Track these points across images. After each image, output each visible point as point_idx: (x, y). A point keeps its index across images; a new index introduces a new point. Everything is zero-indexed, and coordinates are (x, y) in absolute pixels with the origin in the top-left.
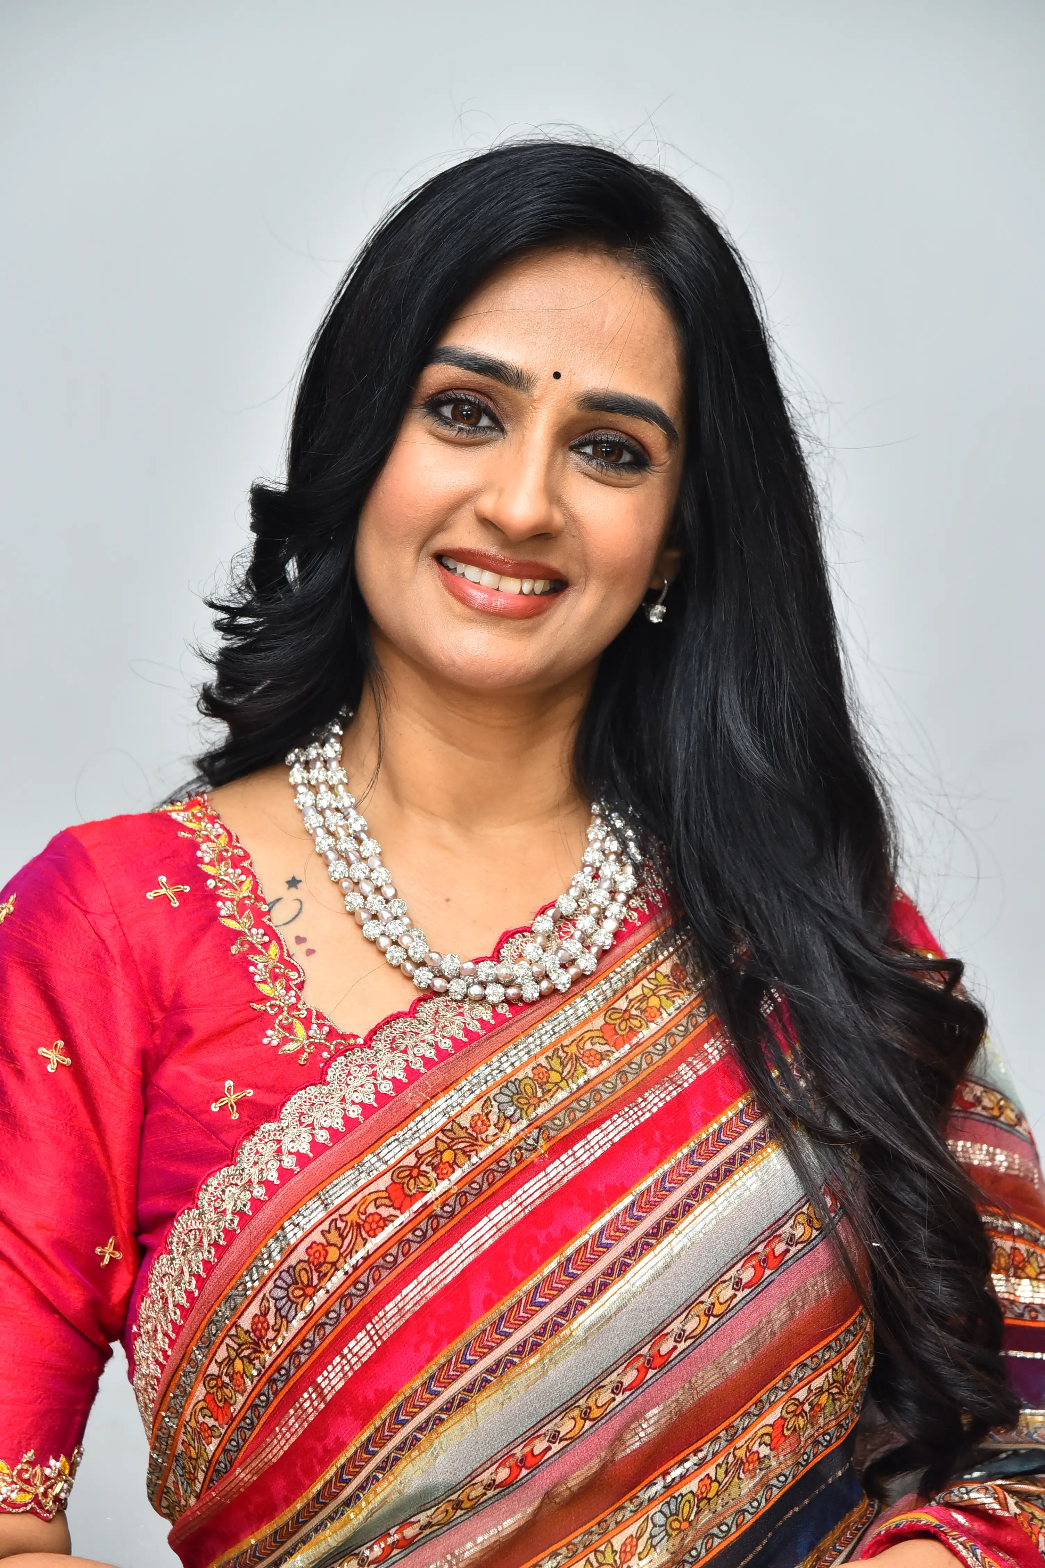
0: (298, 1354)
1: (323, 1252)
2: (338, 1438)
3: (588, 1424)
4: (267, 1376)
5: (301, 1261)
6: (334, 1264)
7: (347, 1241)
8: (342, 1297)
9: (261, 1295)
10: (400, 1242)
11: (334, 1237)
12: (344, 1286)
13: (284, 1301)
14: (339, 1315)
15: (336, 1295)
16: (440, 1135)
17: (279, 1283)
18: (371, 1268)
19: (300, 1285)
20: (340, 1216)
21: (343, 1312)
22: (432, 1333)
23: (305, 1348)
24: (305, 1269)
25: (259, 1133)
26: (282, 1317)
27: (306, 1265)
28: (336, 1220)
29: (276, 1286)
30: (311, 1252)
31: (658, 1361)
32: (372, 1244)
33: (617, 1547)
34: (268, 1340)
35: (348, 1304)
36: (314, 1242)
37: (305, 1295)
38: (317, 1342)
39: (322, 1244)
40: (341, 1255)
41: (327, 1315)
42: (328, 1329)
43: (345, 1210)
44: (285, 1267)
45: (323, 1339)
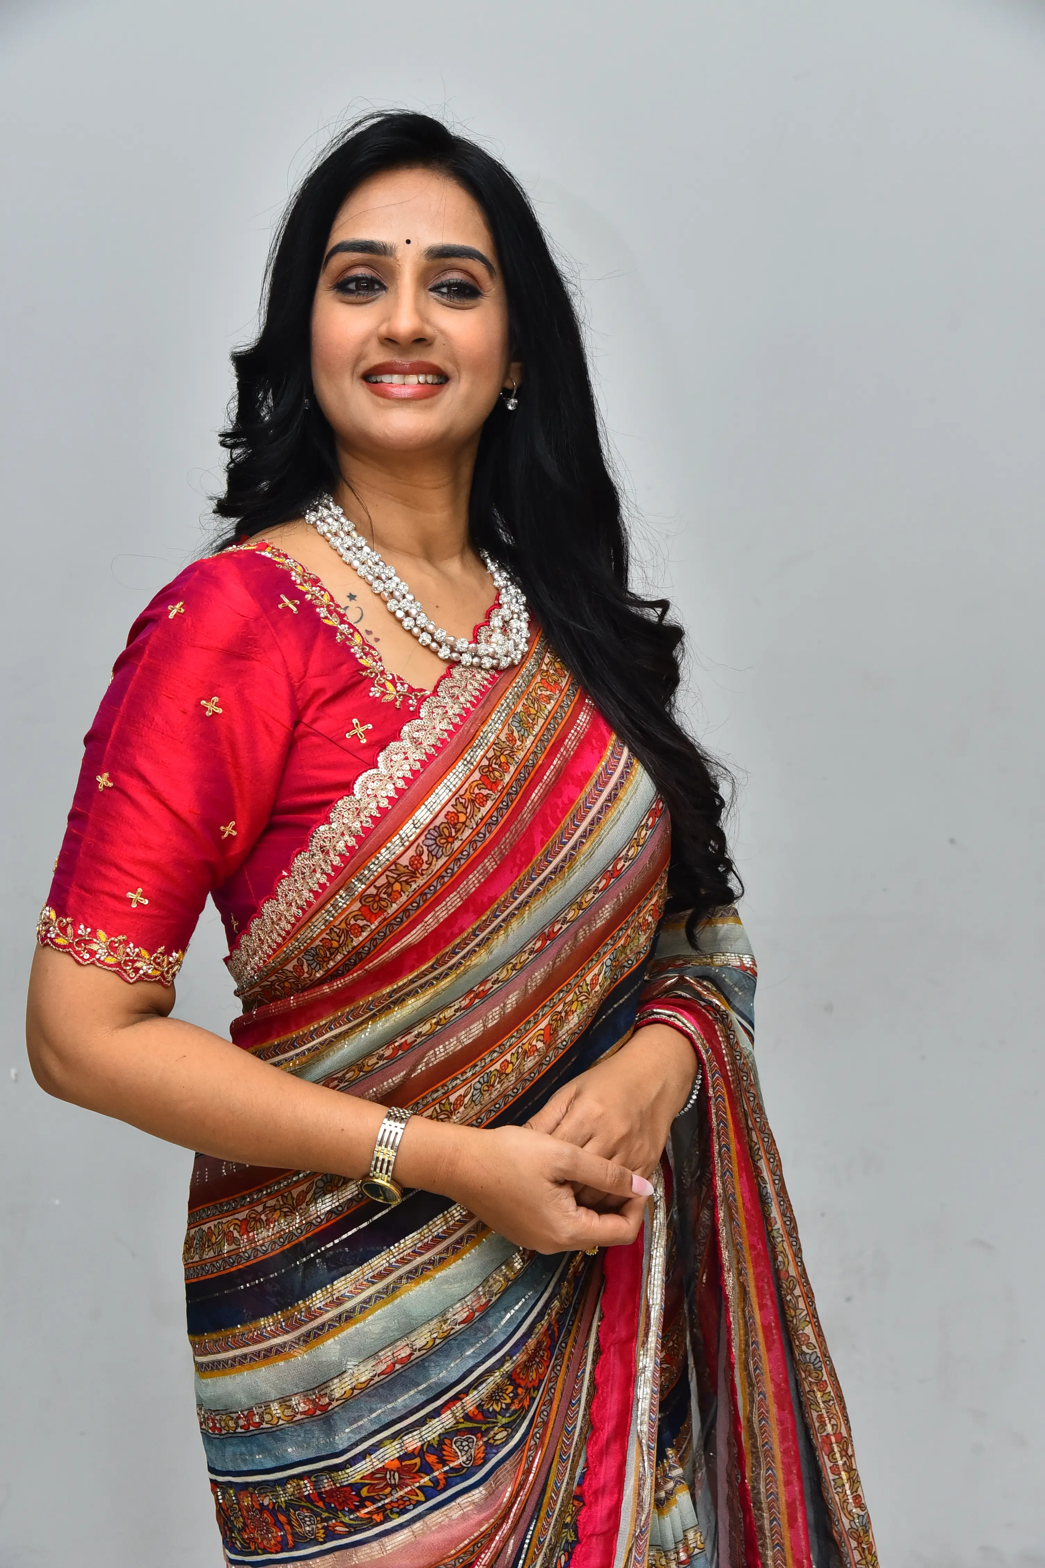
0: (443, 877)
1: (456, 817)
2: (461, 926)
3: (581, 912)
4: (420, 891)
5: (442, 823)
6: (464, 823)
7: (469, 810)
8: (471, 842)
9: (416, 844)
10: (497, 809)
11: (460, 808)
12: (472, 836)
13: (434, 846)
14: (469, 853)
15: (467, 841)
16: (494, 746)
17: (428, 836)
18: (485, 824)
19: (444, 837)
20: (460, 796)
21: (472, 851)
22: (518, 862)
23: (448, 873)
24: (446, 827)
25: (388, 748)
26: (433, 856)
27: (447, 825)
28: (458, 798)
29: (427, 838)
30: (449, 817)
31: (616, 874)
32: (484, 810)
33: (588, 982)
34: (422, 870)
35: (474, 846)
36: (449, 812)
37: (448, 842)
38: (456, 869)
39: (453, 812)
40: (467, 818)
41: (461, 853)
42: (462, 861)
43: (462, 792)
44: (432, 827)
45: (459, 868)
